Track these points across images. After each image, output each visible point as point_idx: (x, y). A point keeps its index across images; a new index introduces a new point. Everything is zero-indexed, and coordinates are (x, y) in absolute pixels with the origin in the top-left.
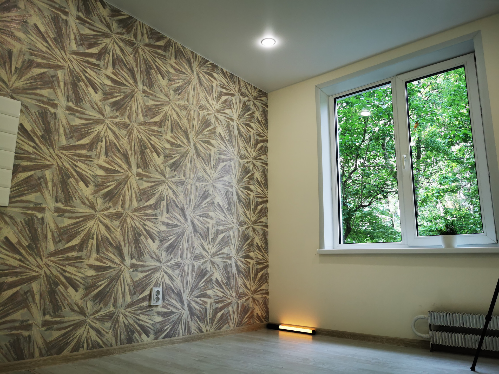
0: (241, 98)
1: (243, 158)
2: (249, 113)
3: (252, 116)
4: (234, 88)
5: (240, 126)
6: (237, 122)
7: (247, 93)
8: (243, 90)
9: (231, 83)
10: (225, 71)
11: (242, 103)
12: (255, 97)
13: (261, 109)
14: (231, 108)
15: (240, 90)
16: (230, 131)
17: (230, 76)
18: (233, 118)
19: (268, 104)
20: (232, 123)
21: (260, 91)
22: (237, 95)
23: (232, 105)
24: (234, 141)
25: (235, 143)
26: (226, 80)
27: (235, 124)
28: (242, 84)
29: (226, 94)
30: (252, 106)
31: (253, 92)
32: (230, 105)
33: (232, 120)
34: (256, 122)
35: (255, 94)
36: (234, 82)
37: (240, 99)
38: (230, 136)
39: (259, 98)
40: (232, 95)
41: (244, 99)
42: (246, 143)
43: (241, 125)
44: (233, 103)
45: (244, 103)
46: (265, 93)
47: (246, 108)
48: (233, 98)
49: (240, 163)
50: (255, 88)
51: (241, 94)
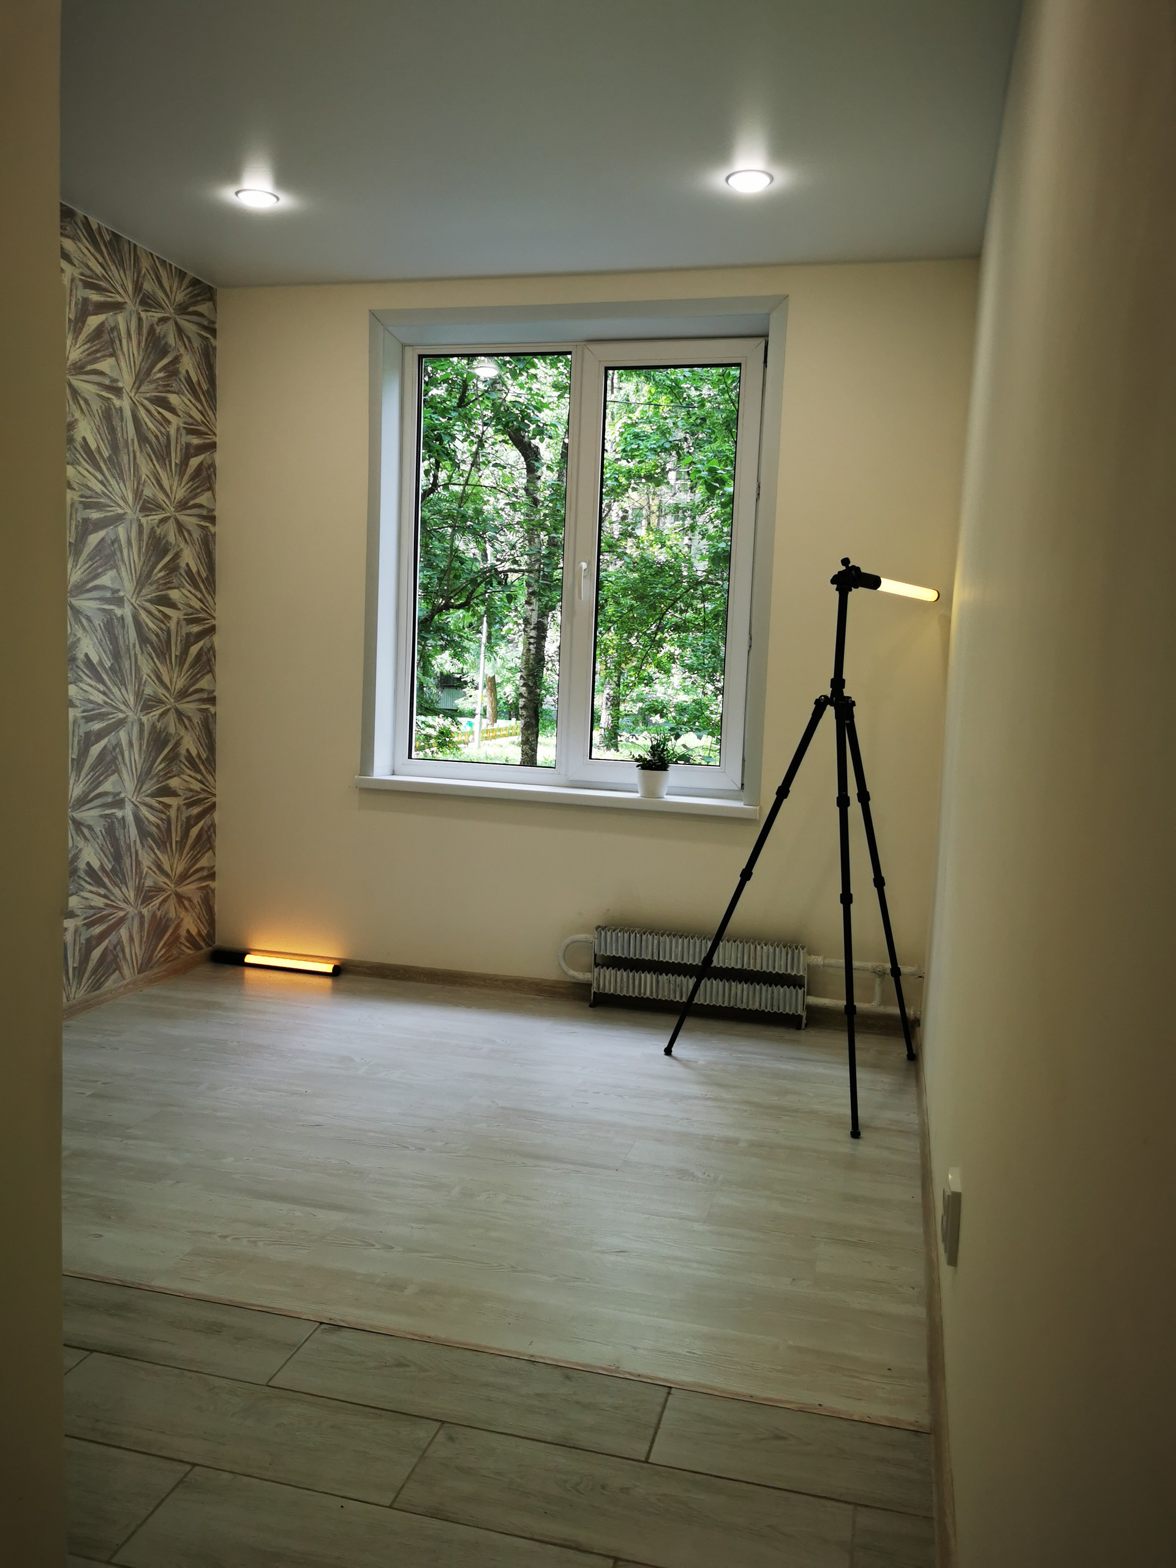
0: (143, 315)
1: (151, 510)
2: (165, 361)
3: (172, 371)
4: (122, 281)
5: (141, 409)
6: (132, 395)
7: (160, 295)
8: (148, 286)
9: (113, 268)
10: (94, 227)
11: (145, 331)
12: (180, 305)
13: (197, 343)
14: (113, 355)
15: (138, 288)
16: (112, 430)
17: (110, 242)
18: (120, 384)
19: (217, 326)
20: (117, 402)
21: (195, 282)
22: (130, 305)
23: (117, 342)
24: (126, 458)
25: (127, 466)
26: (98, 256)
27: (125, 404)
28: (145, 264)
29: (101, 308)
30: (172, 339)
31: (174, 289)
32: (112, 342)
33: (118, 391)
34: (185, 388)
35: (180, 297)
36: (121, 264)
37: (140, 319)
38: (114, 447)
39: (191, 309)
40: (117, 307)
41: (151, 317)
42: (158, 461)
43: (143, 405)
44: (119, 335)
45: (151, 330)
46: (210, 288)
47: (155, 346)
48: (121, 319)
49: (140, 526)
50: (182, 275)
51: (143, 303)
